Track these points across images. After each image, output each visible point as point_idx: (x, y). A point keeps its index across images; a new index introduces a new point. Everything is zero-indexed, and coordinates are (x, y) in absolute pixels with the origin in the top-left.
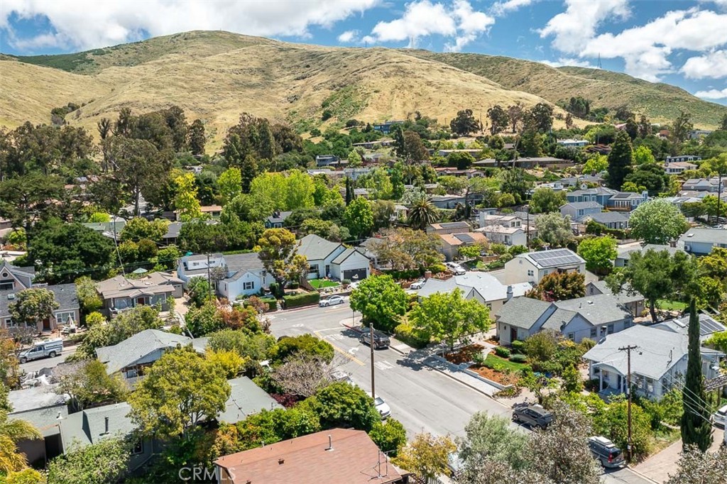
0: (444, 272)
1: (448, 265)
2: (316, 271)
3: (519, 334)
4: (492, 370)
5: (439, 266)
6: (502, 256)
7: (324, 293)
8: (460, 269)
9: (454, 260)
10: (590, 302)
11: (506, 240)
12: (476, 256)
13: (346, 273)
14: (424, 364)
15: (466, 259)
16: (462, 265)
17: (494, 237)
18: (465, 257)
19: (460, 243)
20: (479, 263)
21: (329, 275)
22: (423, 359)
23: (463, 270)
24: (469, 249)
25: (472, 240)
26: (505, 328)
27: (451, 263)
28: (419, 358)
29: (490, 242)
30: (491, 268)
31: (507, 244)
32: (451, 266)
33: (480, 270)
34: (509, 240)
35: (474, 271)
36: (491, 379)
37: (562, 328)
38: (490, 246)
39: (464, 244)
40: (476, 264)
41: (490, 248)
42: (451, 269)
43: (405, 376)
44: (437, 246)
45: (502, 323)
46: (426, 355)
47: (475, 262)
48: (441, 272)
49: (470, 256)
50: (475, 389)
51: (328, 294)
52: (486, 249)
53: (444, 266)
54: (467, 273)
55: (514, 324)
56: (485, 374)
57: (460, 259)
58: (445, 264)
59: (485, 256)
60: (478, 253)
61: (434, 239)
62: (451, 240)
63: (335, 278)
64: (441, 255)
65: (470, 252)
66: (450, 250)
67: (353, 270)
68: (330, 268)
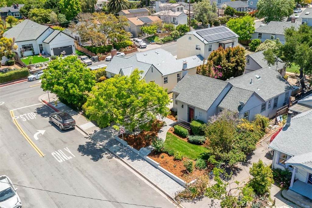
0: (131, 46)
1: (134, 40)
2: (31, 50)
3: (196, 114)
4: (172, 158)
5: (127, 42)
6: (172, 33)
7: (34, 68)
8: (143, 44)
9: (139, 36)
10: (258, 77)
11: (174, 21)
12: (154, 33)
13: (55, 50)
14: (106, 149)
15: (147, 35)
16: (144, 40)
17: (165, 19)
18: (146, 34)
19: (142, 23)
20: (156, 38)
21: (43, 52)
22: (106, 141)
23: (145, 44)
24: (149, 28)
25: (151, 21)
26: (183, 106)
27: (136, 39)
28: (101, 141)
29: (163, 22)
30: (165, 42)
31: (174, 24)
32: (137, 41)
33: (157, 44)
34: (175, 21)
35: (153, 44)
36: (171, 171)
37: (240, 108)
38: (164, 25)
39: (145, 24)
40: (154, 39)
41: (163, 27)
42: (136, 43)
43: (82, 172)
44: (126, 26)
45: (180, 101)
46: (109, 136)
47: (154, 37)
48: (129, 46)
49: (150, 33)
50: (156, 186)
51: (38, 69)
52: (161, 28)
53: (131, 42)
54: (148, 45)
55: (192, 104)
56: (165, 164)
57: (143, 36)
58: (132, 39)
59: (160, 32)
60: (155, 31)
61: (122, 21)
62: (136, 21)
63: (47, 54)
64: (129, 33)
65: (149, 31)
66: (135, 30)
67: (61, 48)
68: (43, 46)
